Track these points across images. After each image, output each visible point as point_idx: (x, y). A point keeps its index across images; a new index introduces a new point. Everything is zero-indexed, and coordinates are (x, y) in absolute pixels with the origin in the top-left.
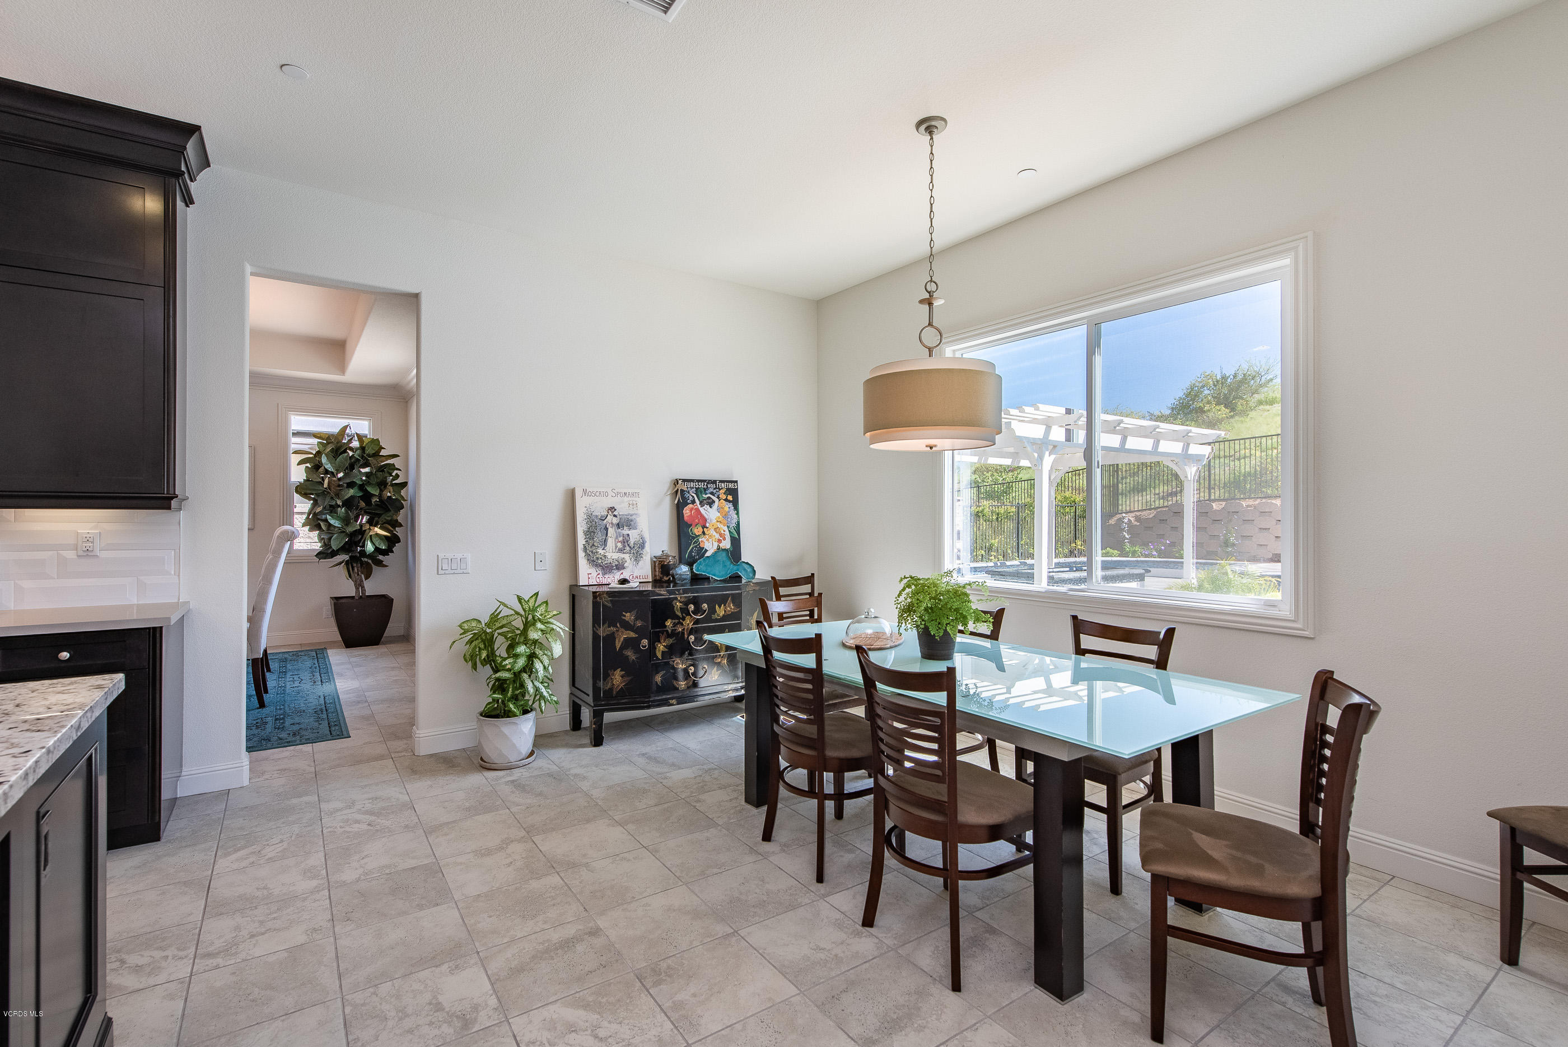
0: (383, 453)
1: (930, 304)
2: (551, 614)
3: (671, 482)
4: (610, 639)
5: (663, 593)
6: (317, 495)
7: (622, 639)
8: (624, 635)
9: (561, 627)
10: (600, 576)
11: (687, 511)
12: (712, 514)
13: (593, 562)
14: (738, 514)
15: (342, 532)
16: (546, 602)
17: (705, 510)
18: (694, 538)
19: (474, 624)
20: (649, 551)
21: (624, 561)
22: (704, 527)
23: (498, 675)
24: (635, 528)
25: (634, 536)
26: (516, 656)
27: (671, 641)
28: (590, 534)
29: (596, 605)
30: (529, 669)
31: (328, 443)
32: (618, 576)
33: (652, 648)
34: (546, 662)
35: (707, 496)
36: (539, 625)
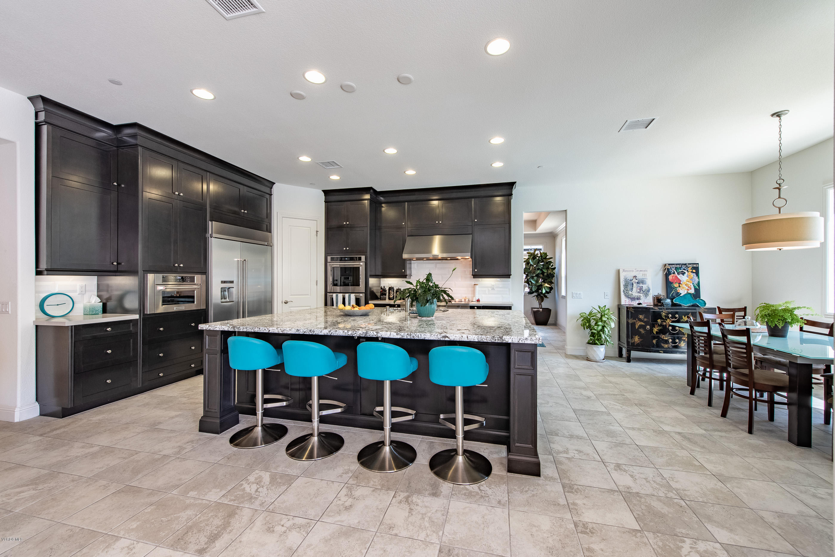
0: (548, 257)
1: (779, 189)
2: (611, 313)
3: (663, 265)
4: (633, 324)
5: (657, 309)
6: (528, 273)
7: (638, 325)
8: (639, 323)
9: (615, 318)
10: (630, 302)
11: (670, 277)
12: (683, 278)
13: (627, 296)
14: (698, 278)
15: (535, 285)
16: (609, 309)
17: (680, 277)
18: (674, 288)
19: (584, 314)
20: (652, 293)
21: (640, 296)
22: (680, 283)
23: (592, 331)
24: (645, 284)
25: (645, 287)
26: (598, 325)
27: (660, 328)
28: (626, 286)
29: (628, 312)
30: (602, 330)
31: (531, 255)
32: (638, 302)
33: (651, 330)
34: (609, 329)
35: (681, 270)
36: (606, 316)
